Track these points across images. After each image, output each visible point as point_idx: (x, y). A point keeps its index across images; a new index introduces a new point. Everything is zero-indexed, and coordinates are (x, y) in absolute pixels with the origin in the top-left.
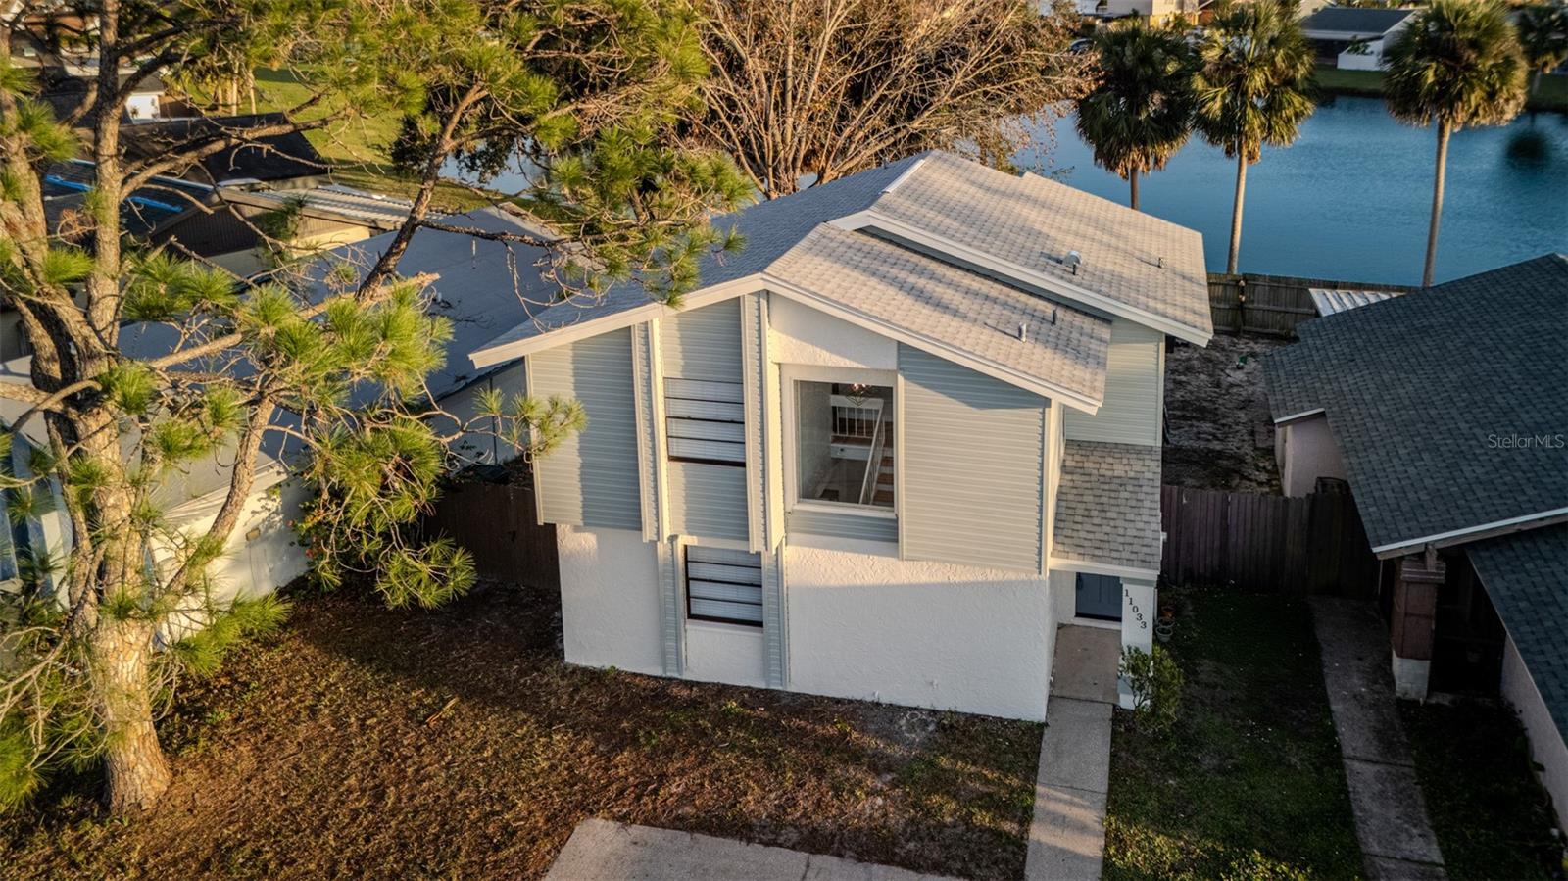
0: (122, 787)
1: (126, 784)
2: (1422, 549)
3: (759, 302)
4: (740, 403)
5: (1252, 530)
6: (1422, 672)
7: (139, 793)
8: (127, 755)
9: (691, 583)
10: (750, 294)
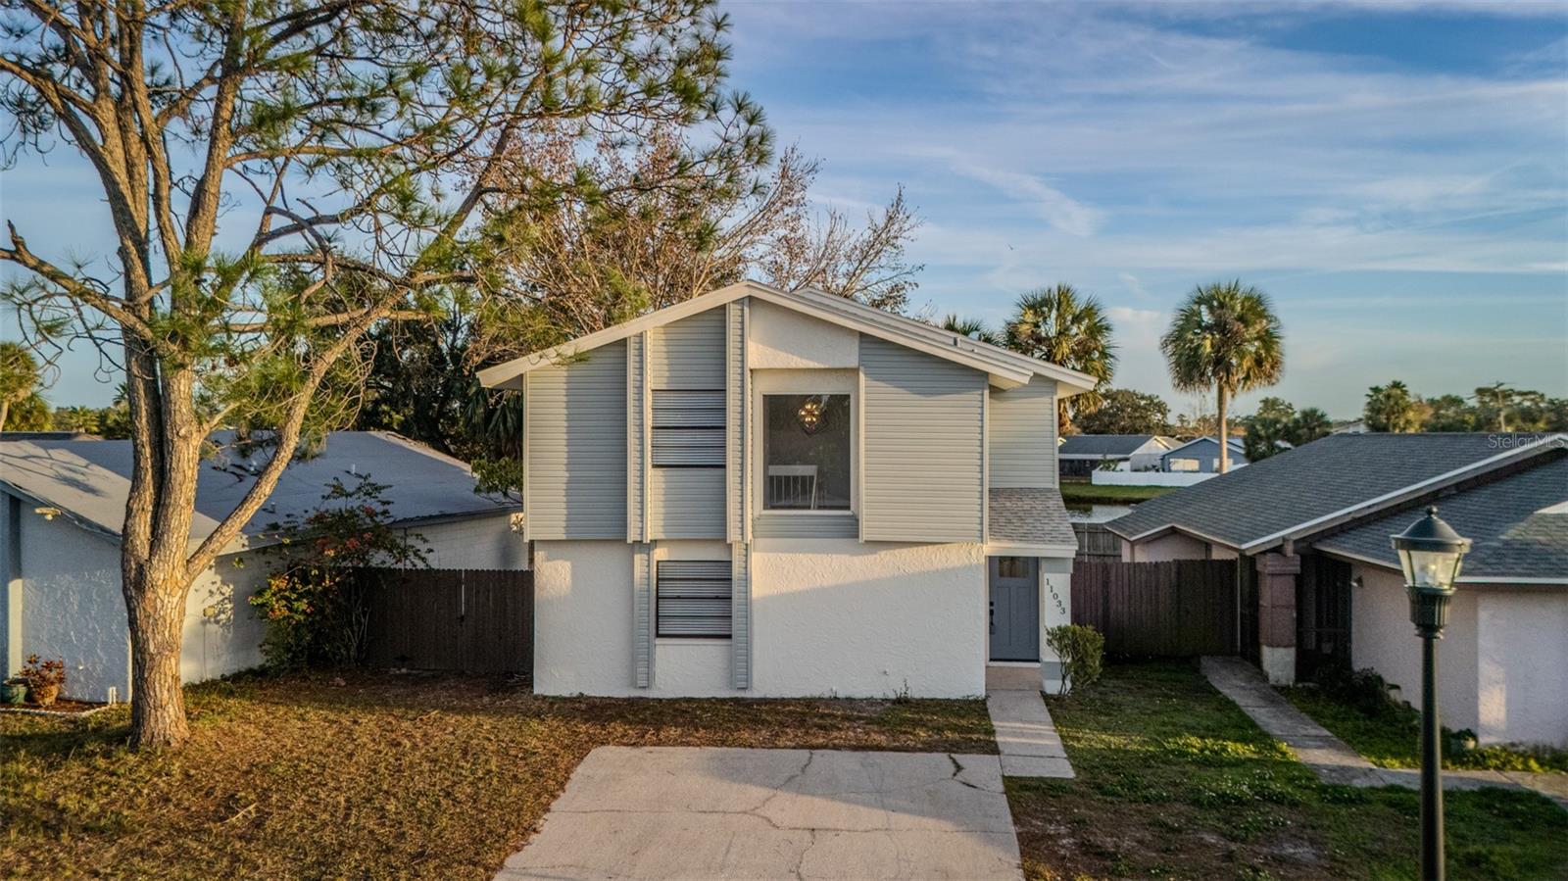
0: (152, 724)
1: (157, 721)
2: (1280, 543)
3: (742, 310)
4: (722, 410)
5: (1130, 596)
6: (1288, 659)
7: (168, 732)
8: (161, 692)
9: (661, 602)
10: (734, 302)
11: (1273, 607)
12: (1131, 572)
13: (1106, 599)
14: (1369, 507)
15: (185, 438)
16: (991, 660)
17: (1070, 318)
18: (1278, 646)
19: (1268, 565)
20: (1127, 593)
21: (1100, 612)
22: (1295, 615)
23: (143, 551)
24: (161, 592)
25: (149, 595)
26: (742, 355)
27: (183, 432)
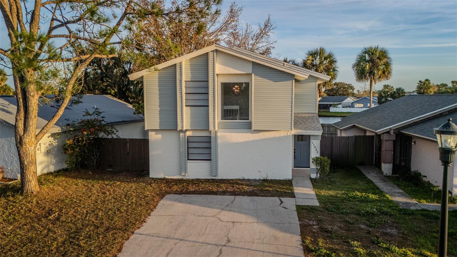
0: (27, 187)
1: (29, 186)
2: (389, 130)
3: (214, 54)
4: (207, 88)
5: (339, 147)
6: (390, 167)
7: (32, 189)
8: (29, 176)
9: (189, 149)
10: (211, 51)
11: (386, 150)
12: (340, 140)
13: (332, 148)
14: (419, 118)
15: (33, 96)
16: (294, 167)
17: (323, 58)
18: (387, 163)
19: (385, 137)
20: (338, 146)
21: (330, 152)
22: (393, 153)
23: (22, 133)
24: (28, 146)
25: (24, 146)
26: (214, 69)
27: (32, 94)
